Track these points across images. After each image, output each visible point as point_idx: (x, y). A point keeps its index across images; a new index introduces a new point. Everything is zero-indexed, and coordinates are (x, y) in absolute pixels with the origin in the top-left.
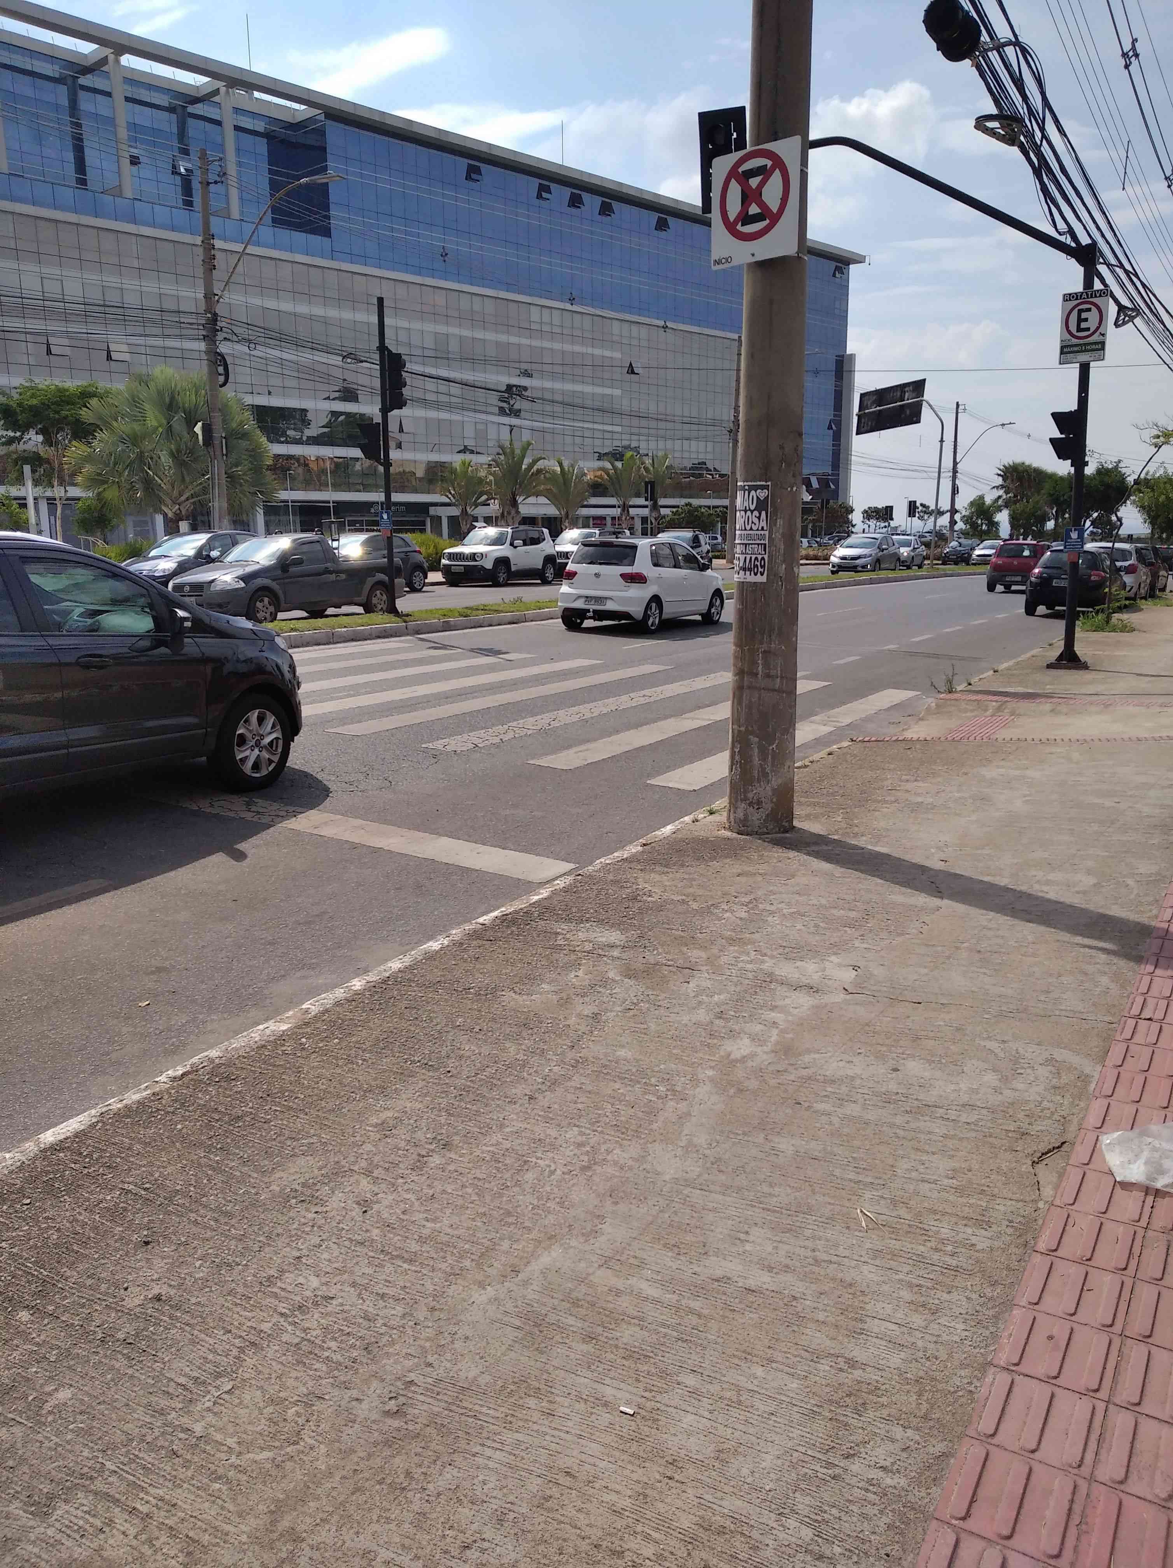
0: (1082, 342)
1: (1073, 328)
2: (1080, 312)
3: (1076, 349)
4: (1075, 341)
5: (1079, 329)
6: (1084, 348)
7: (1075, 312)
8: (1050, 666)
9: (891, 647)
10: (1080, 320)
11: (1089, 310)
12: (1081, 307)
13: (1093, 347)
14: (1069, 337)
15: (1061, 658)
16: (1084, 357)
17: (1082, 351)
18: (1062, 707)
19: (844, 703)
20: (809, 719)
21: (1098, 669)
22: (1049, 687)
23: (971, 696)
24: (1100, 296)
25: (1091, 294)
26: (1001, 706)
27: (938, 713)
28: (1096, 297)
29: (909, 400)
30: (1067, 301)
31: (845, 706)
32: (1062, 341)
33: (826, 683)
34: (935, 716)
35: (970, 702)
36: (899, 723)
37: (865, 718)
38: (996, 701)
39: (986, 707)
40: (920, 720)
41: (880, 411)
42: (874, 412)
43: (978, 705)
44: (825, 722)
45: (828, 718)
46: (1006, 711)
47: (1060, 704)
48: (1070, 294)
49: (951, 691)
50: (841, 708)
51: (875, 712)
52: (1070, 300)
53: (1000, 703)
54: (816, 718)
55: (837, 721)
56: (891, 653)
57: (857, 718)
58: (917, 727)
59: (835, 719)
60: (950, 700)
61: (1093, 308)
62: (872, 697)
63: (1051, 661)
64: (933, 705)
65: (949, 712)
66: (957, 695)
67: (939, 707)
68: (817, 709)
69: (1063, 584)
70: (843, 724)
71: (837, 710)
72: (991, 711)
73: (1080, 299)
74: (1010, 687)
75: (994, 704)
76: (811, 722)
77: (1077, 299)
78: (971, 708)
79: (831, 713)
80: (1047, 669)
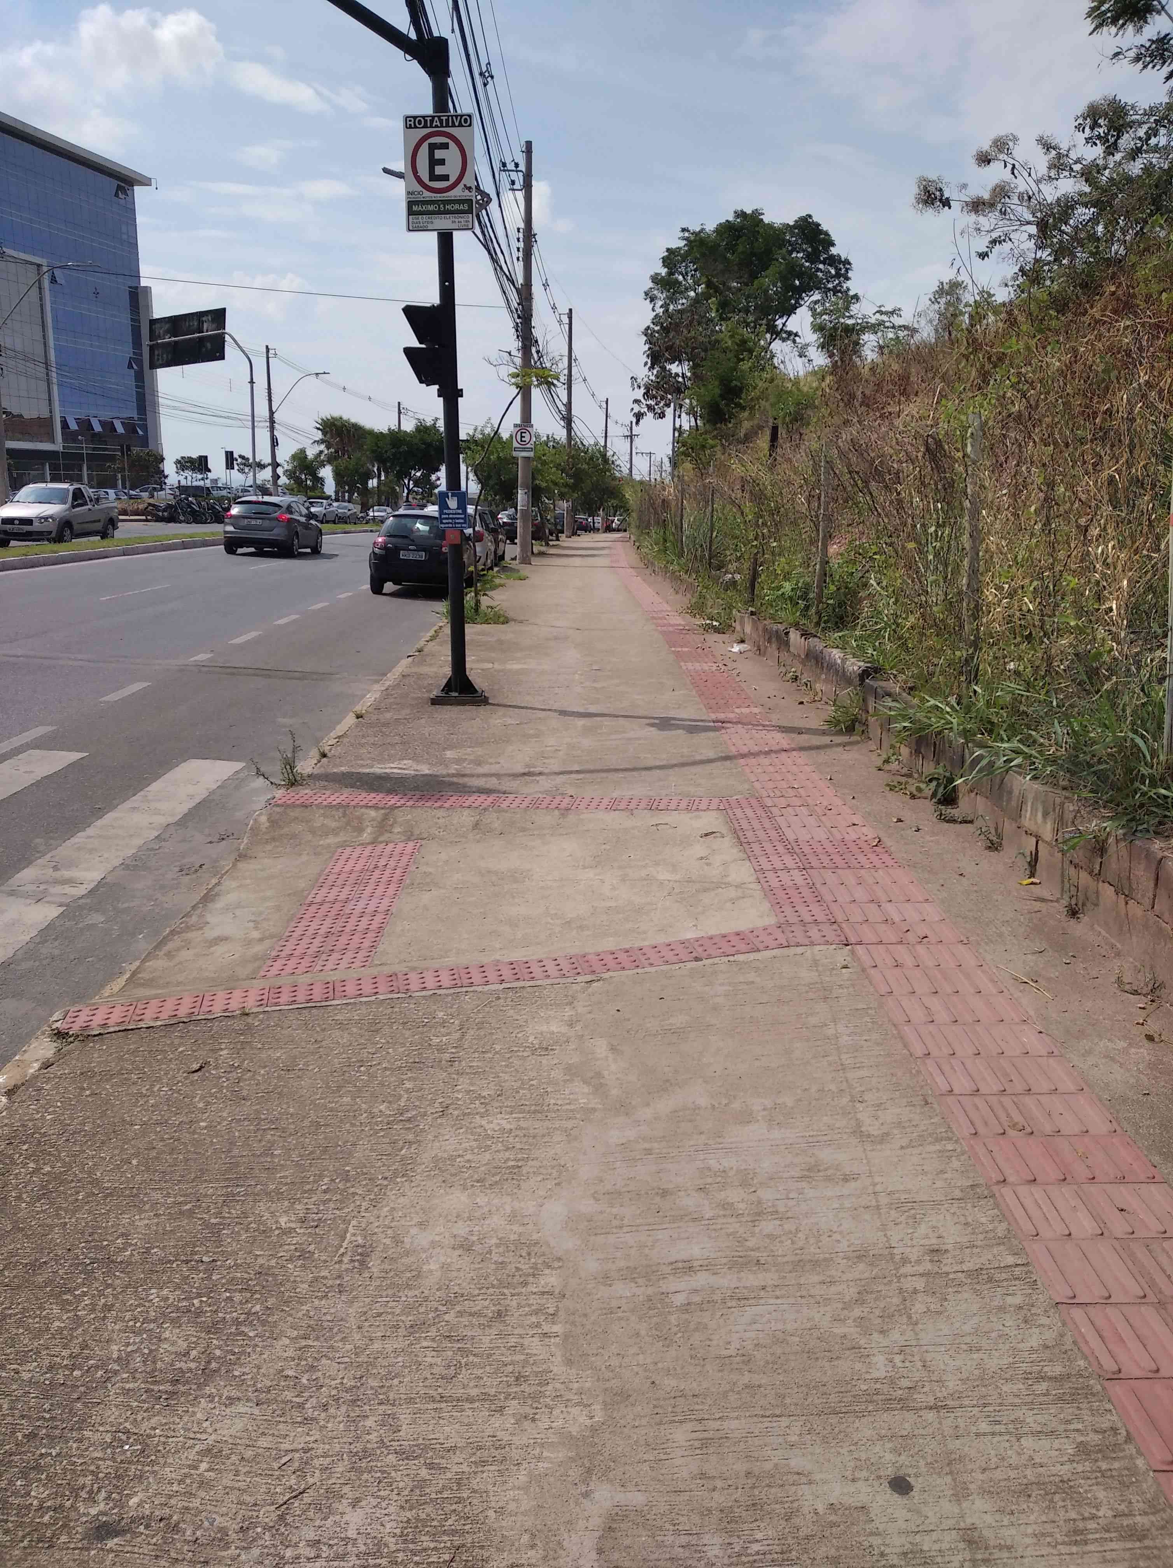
0: (438, 197)
1: (424, 172)
2: (433, 147)
3: (431, 208)
4: (427, 195)
5: (433, 177)
6: (443, 208)
7: (424, 149)
8: (435, 702)
9: (202, 657)
10: (434, 162)
11: (445, 146)
12: (433, 140)
13: (456, 207)
14: (420, 189)
15: (448, 687)
16: (444, 223)
17: (439, 213)
18: (493, 819)
19: (99, 812)
20: (11, 881)
21: (501, 702)
22: (449, 754)
23: (328, 793)
24: (460, 125)
25: (447, 120)
26: (385, 818)
27: (274, 839)
28: (454, 126)
29: (209, 331)
30: (410, 127)
31: (99, 823)
32: (408, 193)
33: (75, 756)
34: (269, 847)
35: (330, 806)
36: (201, 866)
37: (135, 857)
38: (375, 807)
39: (360, 819)
40: (242, 856)
41: (175, 342)
42: (169, 343)
43: (344, 815)
44: (42, 887)
45: (56, 868)
46: (397, 829)
47: (485, 809)
48: (415, 117)
49: (293, 782)
50: (90, 831)
51: (156, 834)
52: (416, 127)
53: (383, 811)
54: (27, 874)
55: (70, 882)
56: (200, 671)
57: (117, 862)
58: (234, 884)
59: (66, 874)
60: (293, 806)
61: (452, 145)
62: (155, 787)
63: (436, 692)
64: (263, 819)
65: (294, 836)
66: (304, 793)
67: (274, 823)
68: (38, 840)
69: (411, 556)
70: (82, 890)
71: (79, 839)
72: (369, 830)
73: (431, 127)
74: (391, 758)
75: (373, 813)
76: (12, 893)
77: (425, 127)
78: (334, 825)
79: (66, 849)
80: (433, 707)
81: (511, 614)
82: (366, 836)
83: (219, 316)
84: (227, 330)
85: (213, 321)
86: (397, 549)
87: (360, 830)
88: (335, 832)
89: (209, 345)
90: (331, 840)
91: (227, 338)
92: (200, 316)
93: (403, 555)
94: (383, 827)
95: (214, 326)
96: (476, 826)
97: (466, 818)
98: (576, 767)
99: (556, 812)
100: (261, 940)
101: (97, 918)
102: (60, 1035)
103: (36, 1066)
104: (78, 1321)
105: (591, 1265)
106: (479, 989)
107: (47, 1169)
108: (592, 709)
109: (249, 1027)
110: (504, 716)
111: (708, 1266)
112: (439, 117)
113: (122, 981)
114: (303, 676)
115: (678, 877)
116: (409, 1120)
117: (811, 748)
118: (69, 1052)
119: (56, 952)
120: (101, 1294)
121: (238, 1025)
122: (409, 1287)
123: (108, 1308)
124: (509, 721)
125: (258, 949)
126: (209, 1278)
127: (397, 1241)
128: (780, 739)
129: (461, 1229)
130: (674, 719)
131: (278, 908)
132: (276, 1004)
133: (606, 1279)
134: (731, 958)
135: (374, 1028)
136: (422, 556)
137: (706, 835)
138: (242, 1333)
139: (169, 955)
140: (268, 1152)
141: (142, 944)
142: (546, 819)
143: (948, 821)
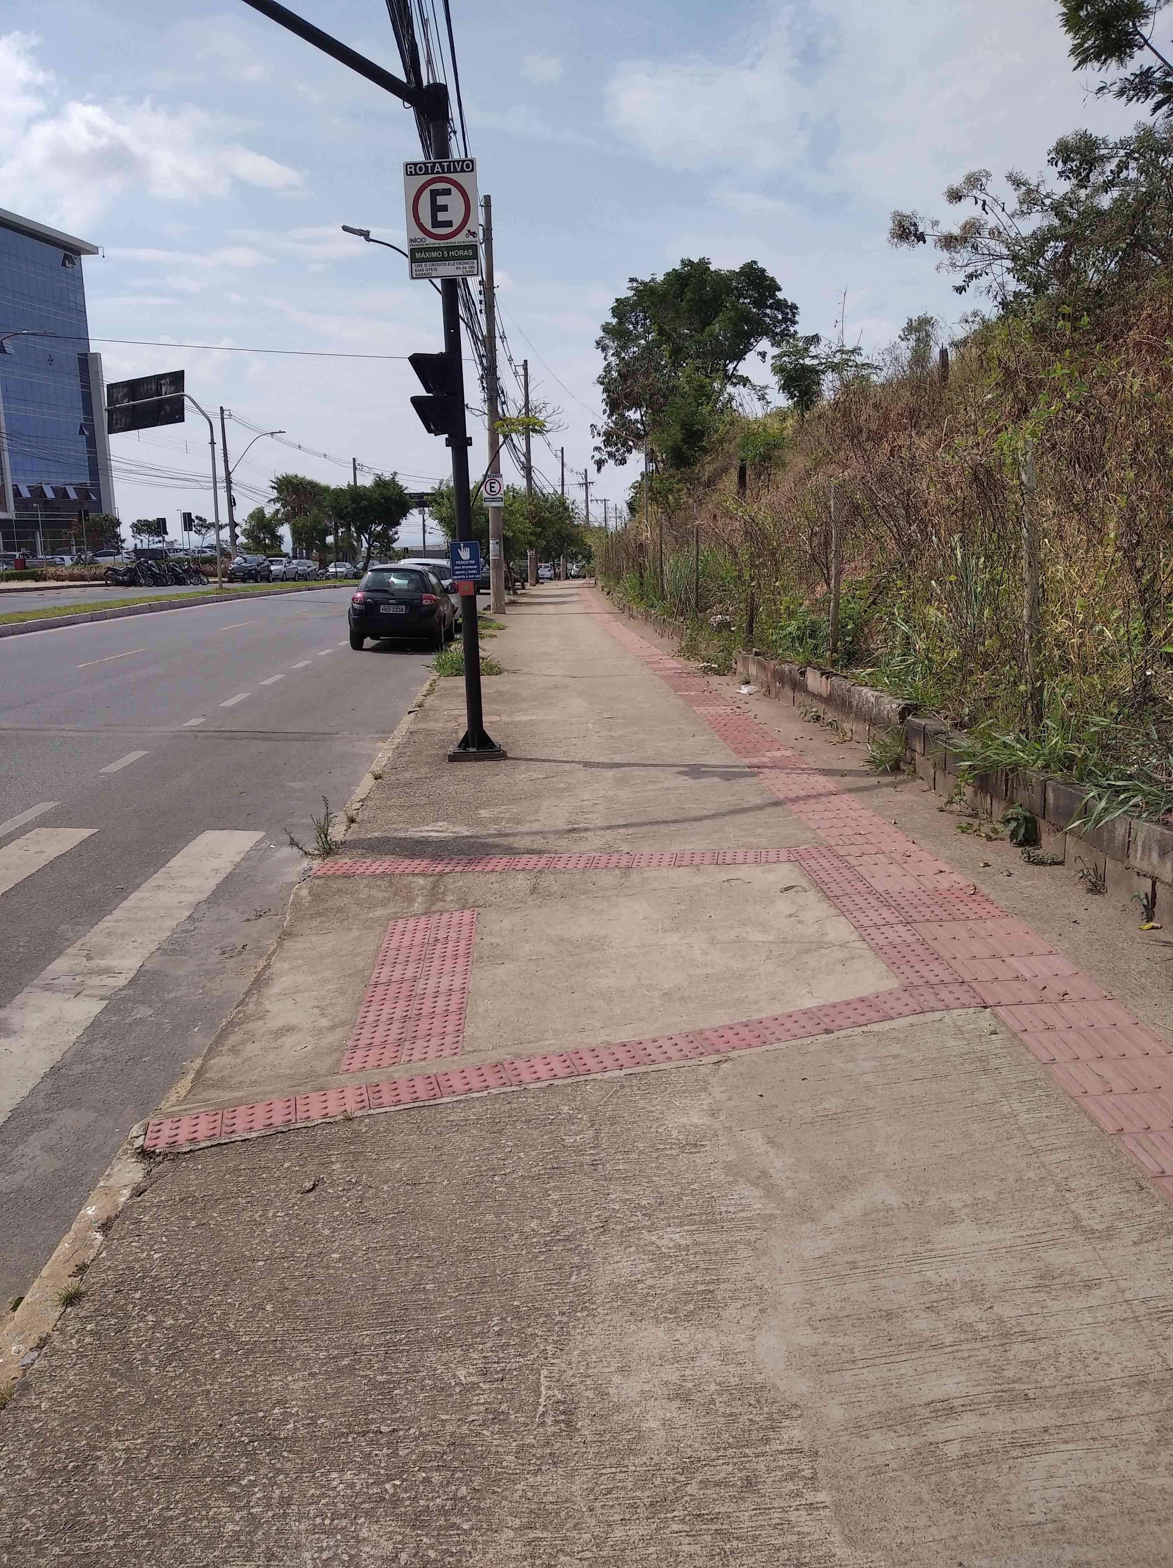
0: (442, 243)
1: (426, 219)
2: (434, 194)
3: (434, 254)
4: (430, 241)
5: (436, 223)
6: (448, 254)
7: (426, 196)
8: (453, 758)
9: (194, 722)
10: (436, 209)
11: (448, 192)
12: (434, 187)
13: (461, 253)
14: (422, 235)
15: (465, 743)
16: (449, 270)
17: (442, 259)
18: (548, 881)
19: (123, 893)
20: (44, 974)
21: (520, 756)
22: (483, 813)
23: (368, 861)
24: (463, 171)
25: (449, 166)
26: (435, 886)
27: (319, 914)
28: (455, 171)
29: (167, 393)
30: (411, 174)
31: (126, 904)
32: (411, 240)
33: (86, 833)
34: (314, 923)
35: (374, 875)
36: (244, 947)
37: (170, 940)
38: (423, 874)
39: (409, 888)
40: (286, 935)
41: (134, 406)
42: (127, 407)
43: (391, 884)
44: (79, 979)
45: (89, 958)
46: (449, 898)
47: (541, 872)
48: (415, 164)
49: (328, 850)
50: (117, 914)
51: (188, 913)
52: (416, 174)
53: (432, 879)
54: (59, 965)
55: (108, 971)
56: (196, 737)
57: (153, 947)
58: (286, 966)
59: (103, 963)
60: (335, 877)
61: (454, 189)
62: (176, 862)
63: (452, 749)
64: (304, 892)
65: (340, 910)
66: (343, 862)
67: (316, 896)
68: (63, 927)
69: (391, 610)
70: (121, 981)
71: (107, 923)
72: (420, 899)
73: (432, 173)
74: (424, 821)
75: (421, 881)
76: (47, 988)
77: (426, 173)
78: (380, 895)
79: (96, 936)
80: (451, 764)
81: (502, 665)
82: (418, 905)
83: (177, 378)
84: (186, 393)
85: (172, 383)
86: (376, 604)
87: (410, 900)
88: (384, 902)
89: (168, 408)
90: (380, 912)
91: (186, 399)
92: (158, 379)
93: (383, 609)
94: (434, 895)
95: (173, 389)
96: (534, 890)
97: (521, 881)
98: (622, 822)
99: (617, 872)
100: (332, 1028)
101: (144, 1011)
102: (144, 1154)
103: (127, 1192)
104: (254, 1521)
105: (836, 1413)
106: (599, 1076)
107: (170, 1322)
108: (617, 759)
109: (357, 1134)
110: (528, 770)
111: (971, 1406)
112: (440, 163)
113: (186, 1083)
114: (304, 737)
115: (771, 938)
116: (567, 1239)
117: (859, 790)
118: (161, 1176)
119: (109, 1053)
120: (273, 1483)
121: (344, 1132)
122: (633, 1452)
123: (285, 1502)
124: (535, 775)
125: (331, 1038)
126: (395, 1454)
127: (603, 1395)
128: (822, 783)
129: (671, 1374)
130: (706, 766)
131: (342, 992)
132: (380, 1105)
133: (858, 1429)
134: (864, 1028)
135: (496, 1128)
136: (402, 610)
137: (786, 889)
138: (453, 1526)
139: (233, 1050)
140: (418, 1287)
141: (199, 1039)
142: (608, 879)
143: (1037, 864)
